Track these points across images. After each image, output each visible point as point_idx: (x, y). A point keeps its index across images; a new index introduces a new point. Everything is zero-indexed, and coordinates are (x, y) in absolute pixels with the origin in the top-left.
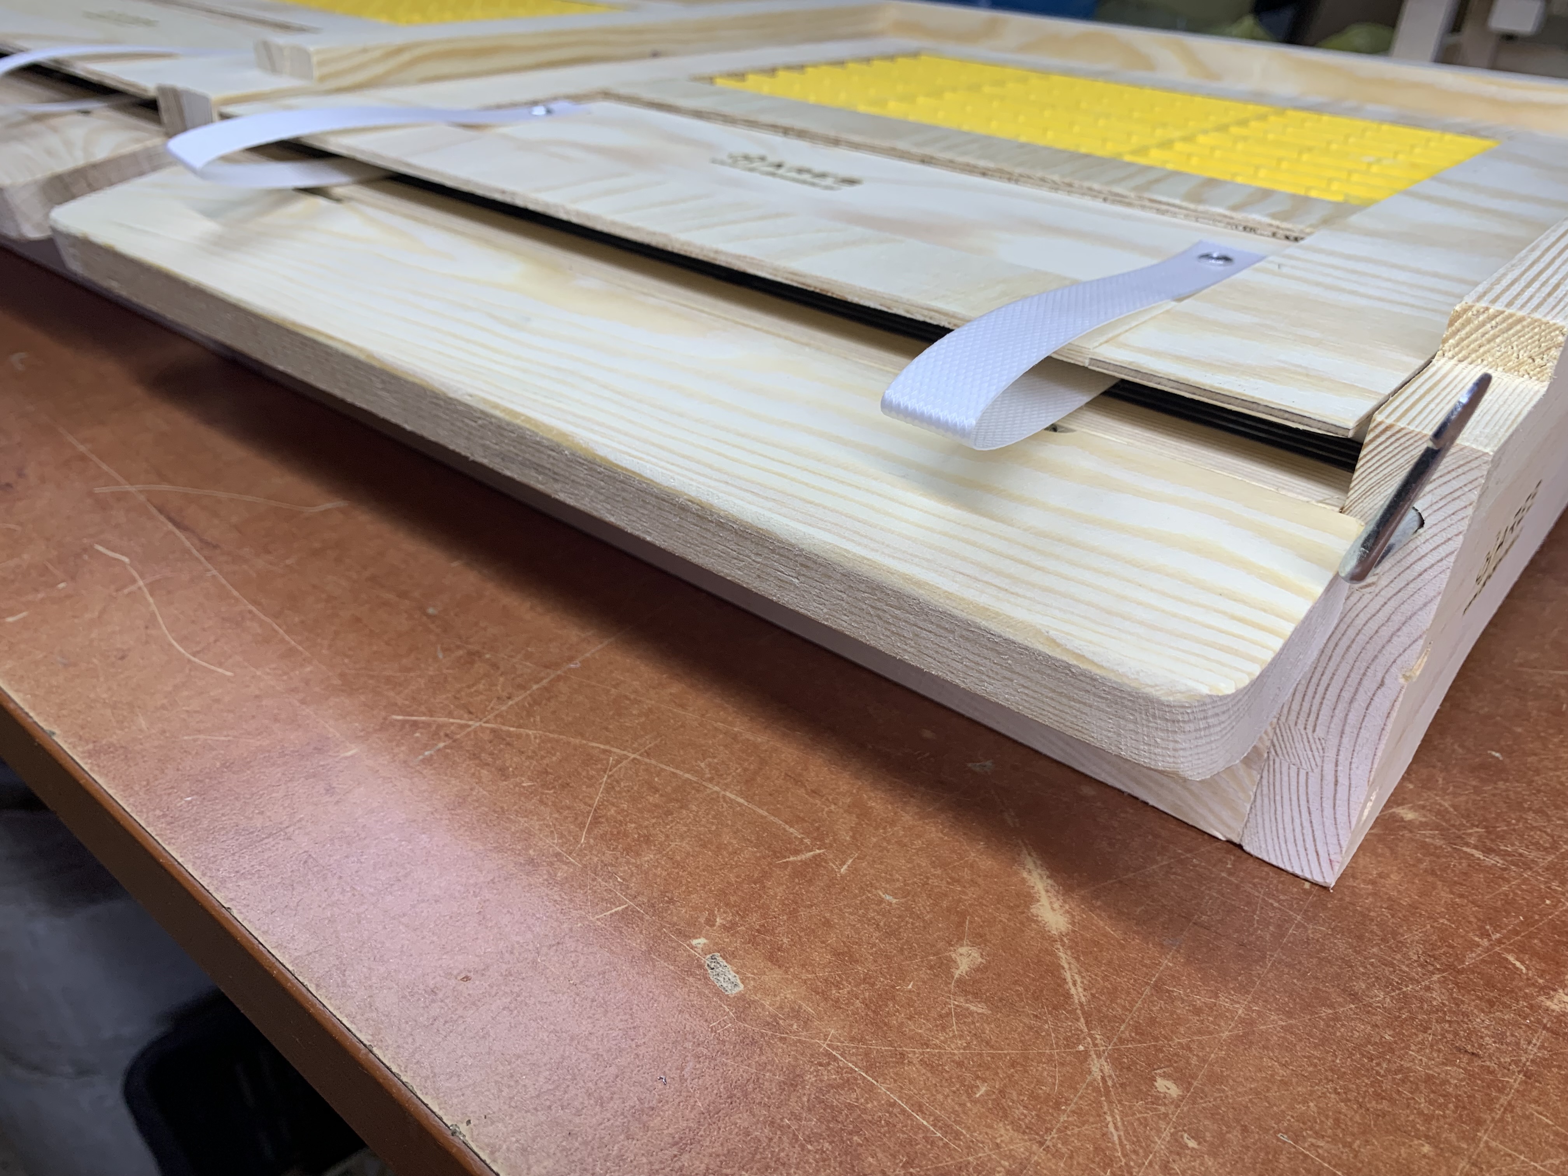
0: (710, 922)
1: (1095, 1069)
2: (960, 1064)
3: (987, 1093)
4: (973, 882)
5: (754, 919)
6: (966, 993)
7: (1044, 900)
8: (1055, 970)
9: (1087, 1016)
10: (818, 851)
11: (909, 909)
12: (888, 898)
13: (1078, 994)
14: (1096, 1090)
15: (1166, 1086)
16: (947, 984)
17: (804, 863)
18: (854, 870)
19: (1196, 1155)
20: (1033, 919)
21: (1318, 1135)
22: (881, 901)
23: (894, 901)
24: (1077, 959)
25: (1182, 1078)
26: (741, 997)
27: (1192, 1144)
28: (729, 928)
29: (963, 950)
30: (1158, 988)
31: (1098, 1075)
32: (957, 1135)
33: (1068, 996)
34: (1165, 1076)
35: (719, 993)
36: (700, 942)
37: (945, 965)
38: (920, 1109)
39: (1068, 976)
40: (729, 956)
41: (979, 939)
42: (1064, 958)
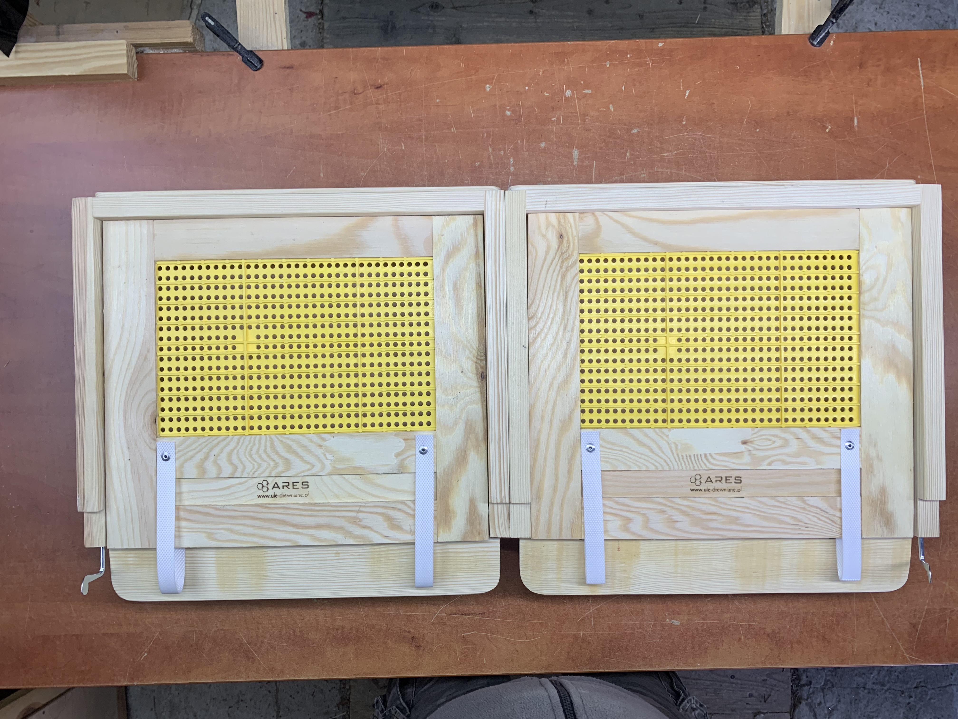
0: (666, 615)
5: (670, 610)
26: (681, 624)
28: (669, 614)
32: (721, 620)
35: (677, 626)
36: (667, 620)
38: (714, 620)
40: (673, 619)
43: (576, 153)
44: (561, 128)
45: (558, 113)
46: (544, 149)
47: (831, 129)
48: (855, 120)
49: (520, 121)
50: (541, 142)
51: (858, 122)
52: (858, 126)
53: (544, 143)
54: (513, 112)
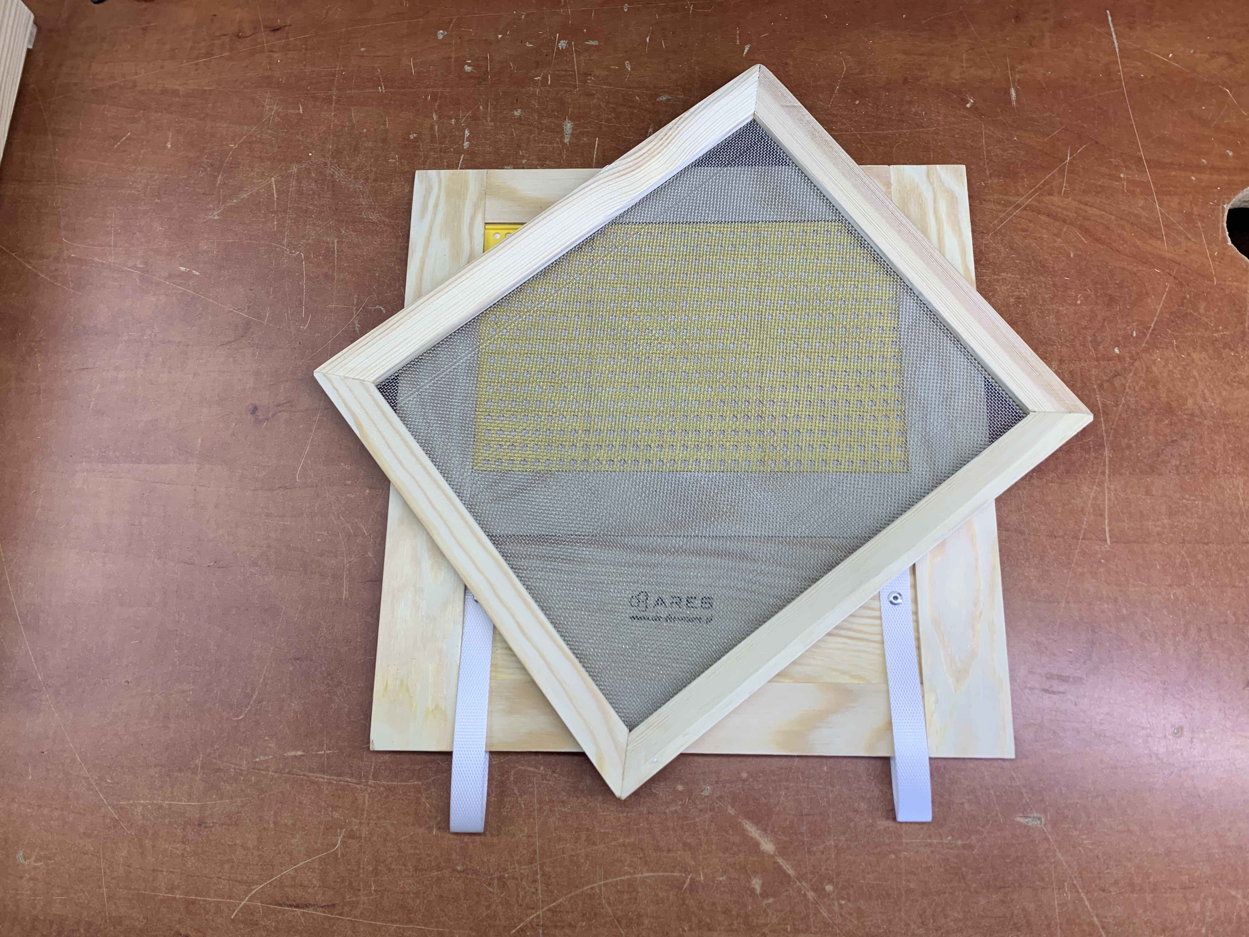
1: (810, 897)
2: (779, 924)
3: (791, 927)
4: (739, 851)
6: (764, 897)
7: (762, 841)
8: (780, 869)
9: (797, 878)
10: (690, 877)
11: (730, 878)
12: (721, 879)
13: (791, 872)
14: (814, 904)
15: (829, 888)
16: (758, 898)
17: (690, 885)
18: (705, 875)
19: (846, 904)
20: (763, 853)
21: (869, 873)
22: (721, 882)
23: (724, 878)
24: (783, 859)
25: (831, 881)
27: (843, 902)
29: (754, 882)
30: (809, 852)
31: (811, 898)
33: (789, 876)
34: (827, 884)
37: (753, 891)
39: (785, 868)
41: (755, 873)
42: (780, 861)
43: (568, 126)
44: (549, 92)
45: (545, 71)
46: (520, 118)
47: (974, 104)
48: (1013, 92)
49: (486, 80)
50: (516, 109)
51: (1017, 95)
52: (1017, 101)
53: (519, 111)
54: (475, 67)
